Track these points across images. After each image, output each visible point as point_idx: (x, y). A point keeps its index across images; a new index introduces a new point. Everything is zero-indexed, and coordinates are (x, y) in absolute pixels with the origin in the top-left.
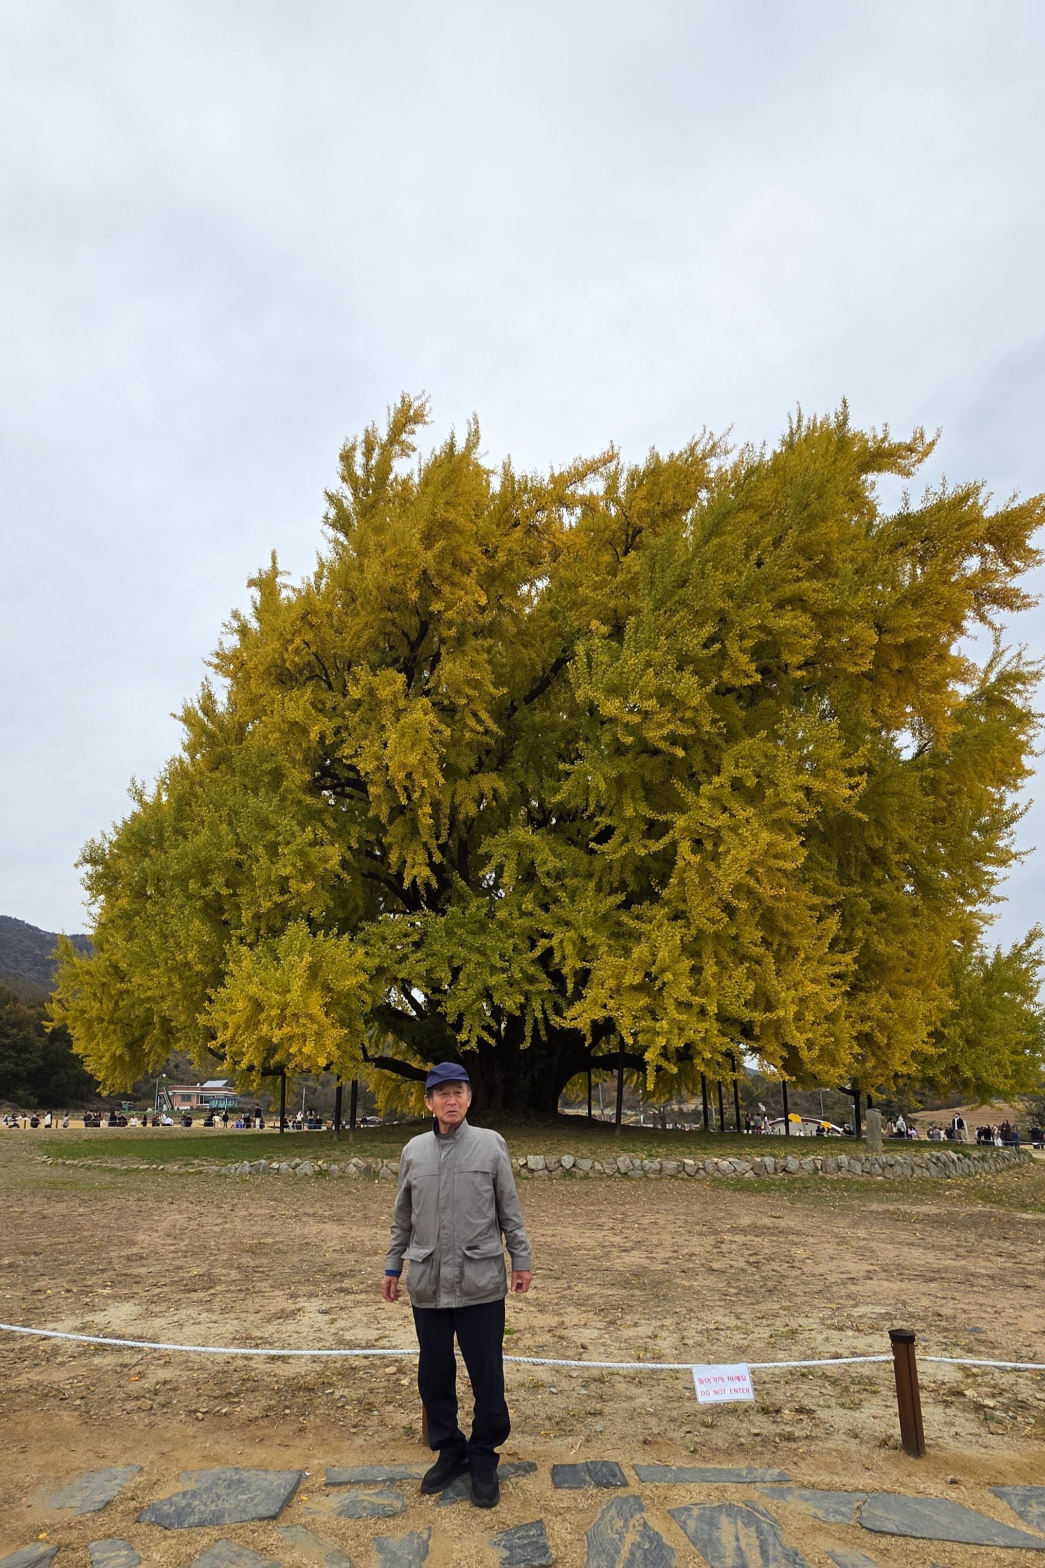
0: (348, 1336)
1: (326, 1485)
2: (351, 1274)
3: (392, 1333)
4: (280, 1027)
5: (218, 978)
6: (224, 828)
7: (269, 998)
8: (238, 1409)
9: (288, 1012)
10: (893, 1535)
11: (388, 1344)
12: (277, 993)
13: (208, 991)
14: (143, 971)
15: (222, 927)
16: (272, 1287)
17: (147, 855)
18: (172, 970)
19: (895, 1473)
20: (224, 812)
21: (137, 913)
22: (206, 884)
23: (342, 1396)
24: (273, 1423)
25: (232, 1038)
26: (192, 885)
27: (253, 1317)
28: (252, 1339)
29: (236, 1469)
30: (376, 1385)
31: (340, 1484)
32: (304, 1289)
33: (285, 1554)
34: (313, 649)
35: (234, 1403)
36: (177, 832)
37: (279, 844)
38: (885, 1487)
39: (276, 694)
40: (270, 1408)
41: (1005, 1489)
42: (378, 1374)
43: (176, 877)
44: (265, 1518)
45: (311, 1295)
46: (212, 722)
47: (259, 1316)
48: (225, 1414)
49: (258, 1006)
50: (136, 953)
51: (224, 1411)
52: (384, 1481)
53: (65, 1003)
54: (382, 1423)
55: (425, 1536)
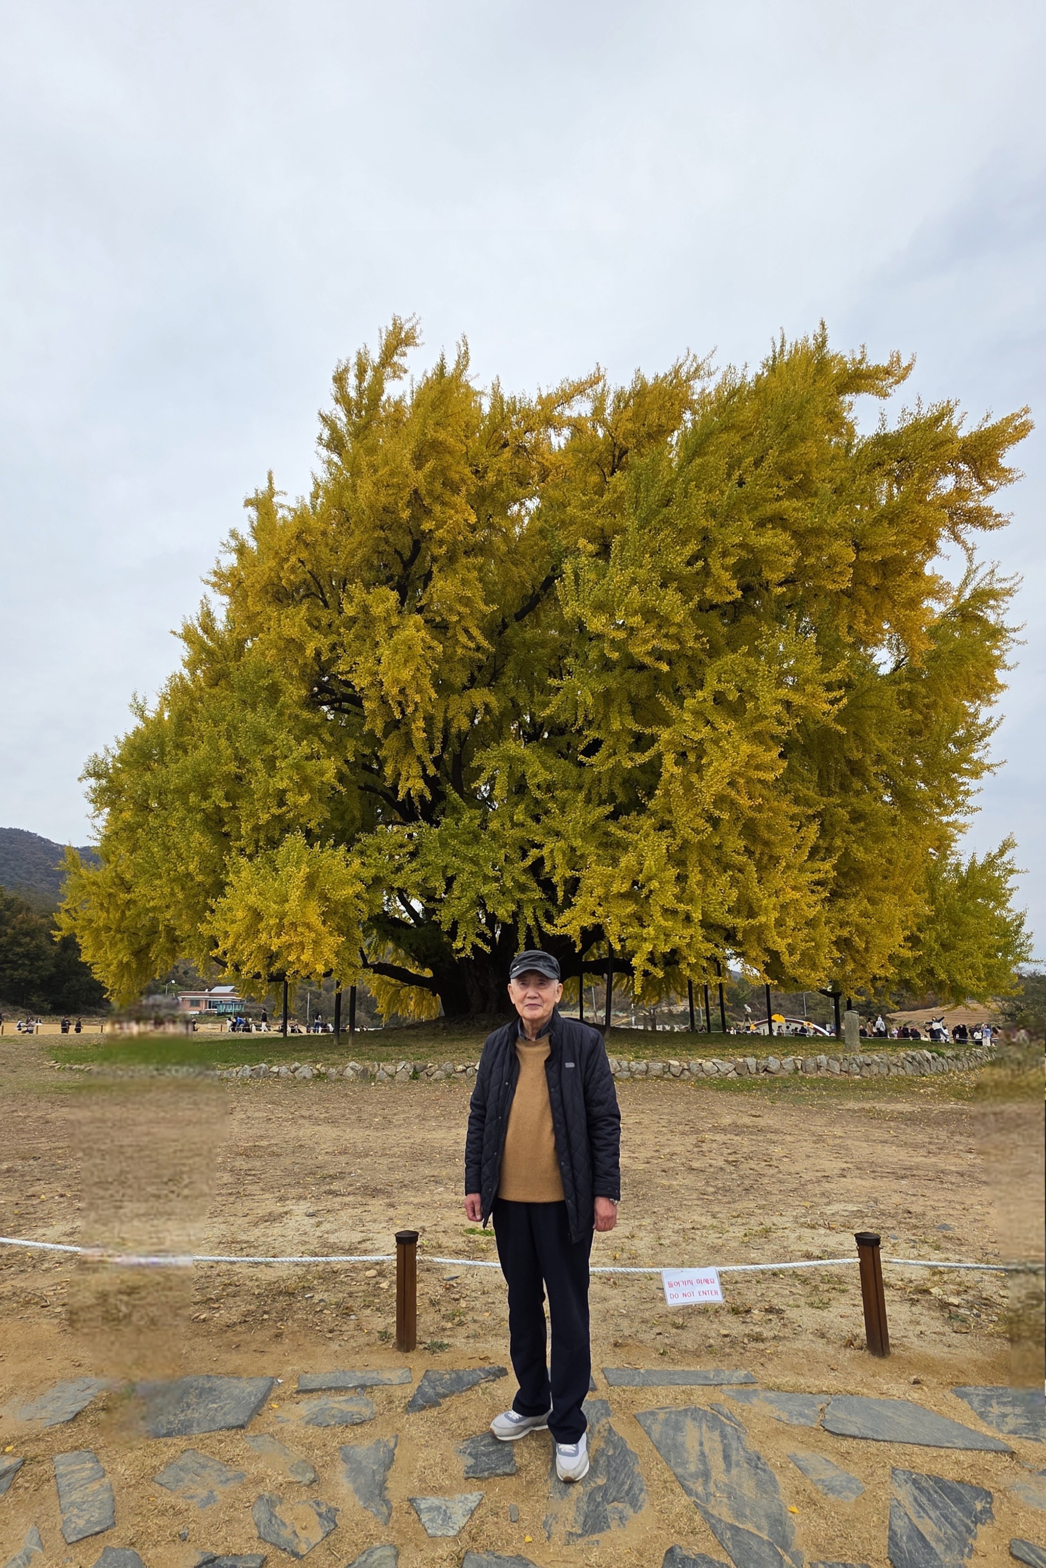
0: (332, 1239)
1: (298, 1392)
2: (341, 1176)
3: (376, 1236)
4: (279, 935)
5: (219, 888)
6: (223, 742)
7: (268, 907)
8: (217, 1315)
9: (286, 922)
10: (854, 1437)
11: (371, 1247)
12: (275, 902)
13: (209, 901)
14: (146, 882)
15: (223, 839)
16: (263, 1190)
17: (149, 769)
18: (174, 880)
19: (859, 1373)
20: (223, 727)
21: (140, 826)
22: (206, 797)
23: (322, 1300)
24: (251, 1329)
25: (234, 947)
26: (193, 799)
27: (240, 1221)
28: (237, 1242)
29: (209, 1377)
30: (356, 1288)
31: (311, 1391)
32: (293, 1192)
33: (250, 1464)
34: (309, 567)
35: (214, 1308)
36: (177, 746)
37: (276, 758)
38: (849, 1388)
39: (272, 611)
40: (249, 1313)
41: (967, 1389)
42: (359, 1278)
43: (177, 791)
44: (233, 1428)
45: (300, 1198)
46: (212, 640)
47: (246, 1219)
48: (204, 1320)
49: (257, 915)
50: (139, 864)
51: (202, 1317)
52: (355, 1387)
53: (73, 913)
54: (358, 1327)
55: (392, 1445)
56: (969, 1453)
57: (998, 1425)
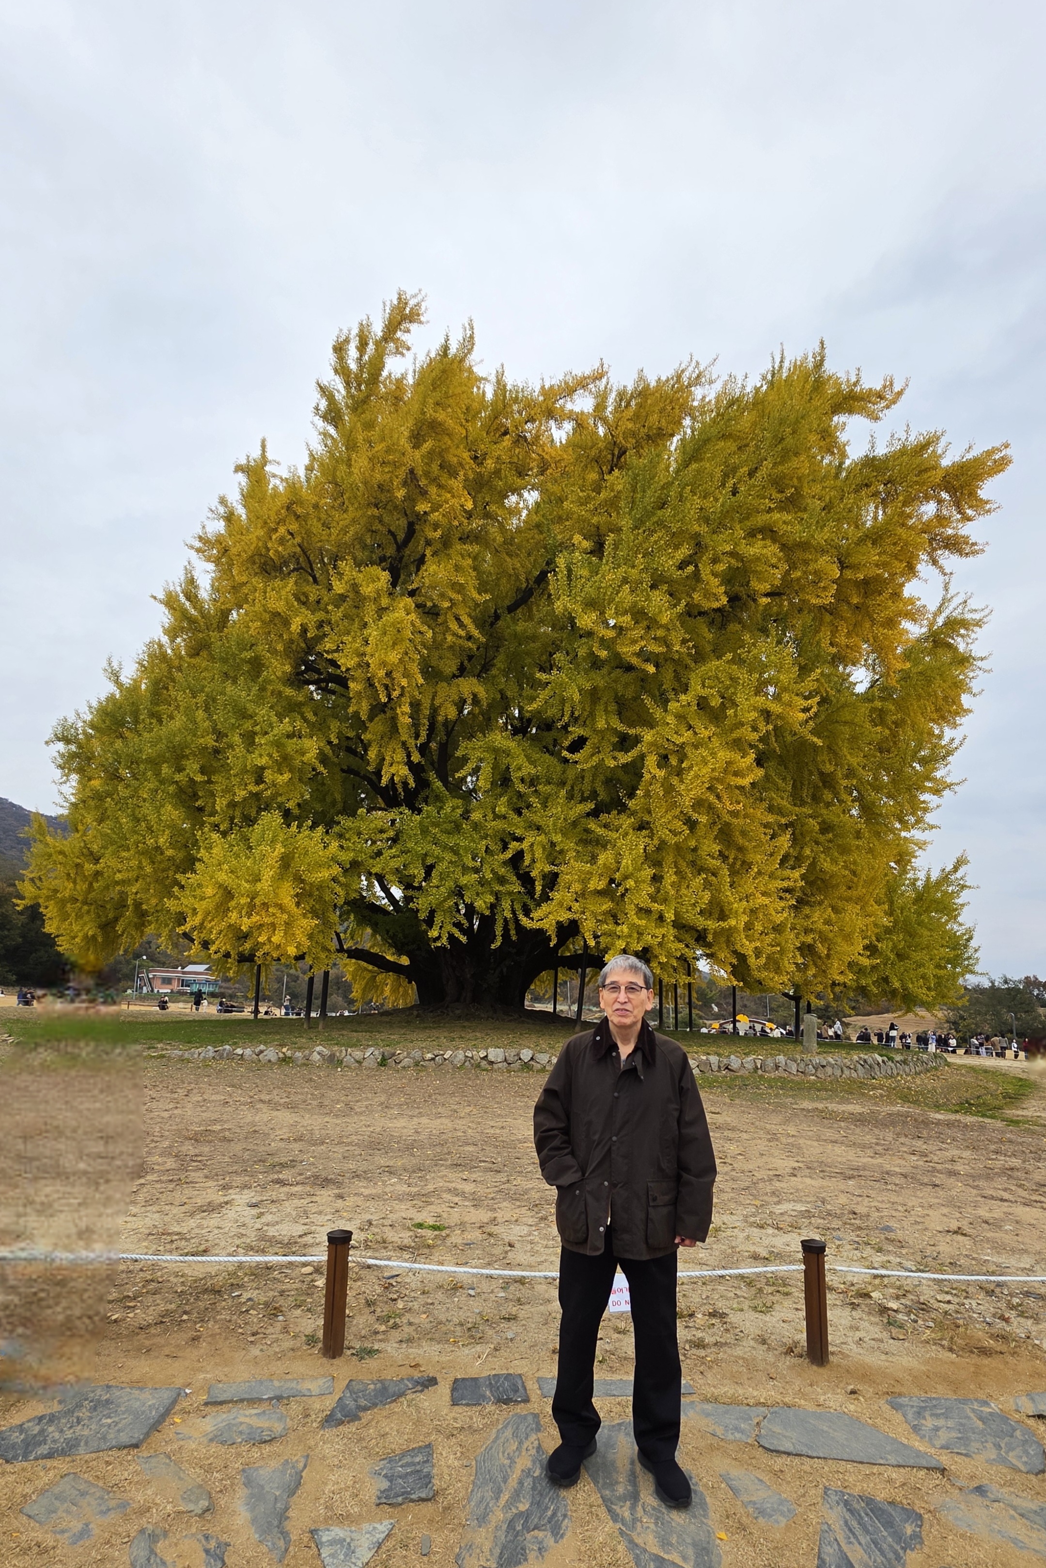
0: (272, 1232)
1: (206, 1404)
2: (291, 1164)
3: (318, 1228)
4: (249, 915)
5: (189, 864)
6: (200, 714)
7: (239, 886)
8: (131, 1315)
9: (257, 901)
10: (789, 1454)
11: (311, 1241)
12: (247, 881)
13: (177, 876)
14: (114, 853)
15: (197, 813)
16: (206, 1177)
17: (121, 736)
18: (143, 853)
19: (798, 1382)
20: (201, 698)
21: (109, 794)
22: (180, 769)
23: (250, 1299)
24: (167, 1330)
25: (202, 924)
26: (165, 770)
27: (175, 1210)
28: (169, 1234)
29: (108, 1387)
30: (288, 1286)
31: (221, 1403)
32: (239, 1180)
33: (138, 1490)
34: (298, 540)
35: (129, 1307)
36: (152, 715)
37: (255, 733)
38: (786, 1400)
39: (258, 582)
40: (167, 1313)
41: (900, 1400)
42: (293, 1275)
43: (150, 761)
44: (125, 1447)
45: (246, 1186)
46: (194, 608)
47: (183, 1209)
48: (116, 1321)
49: (228, 894)
50: (107, 835)
51: (114, 1318)
52: (271, 1399)
53: (37, 882)
54: (285, 1330)
55: (301, 1465)
56: (902, 1470)
57: (930, 1439)
